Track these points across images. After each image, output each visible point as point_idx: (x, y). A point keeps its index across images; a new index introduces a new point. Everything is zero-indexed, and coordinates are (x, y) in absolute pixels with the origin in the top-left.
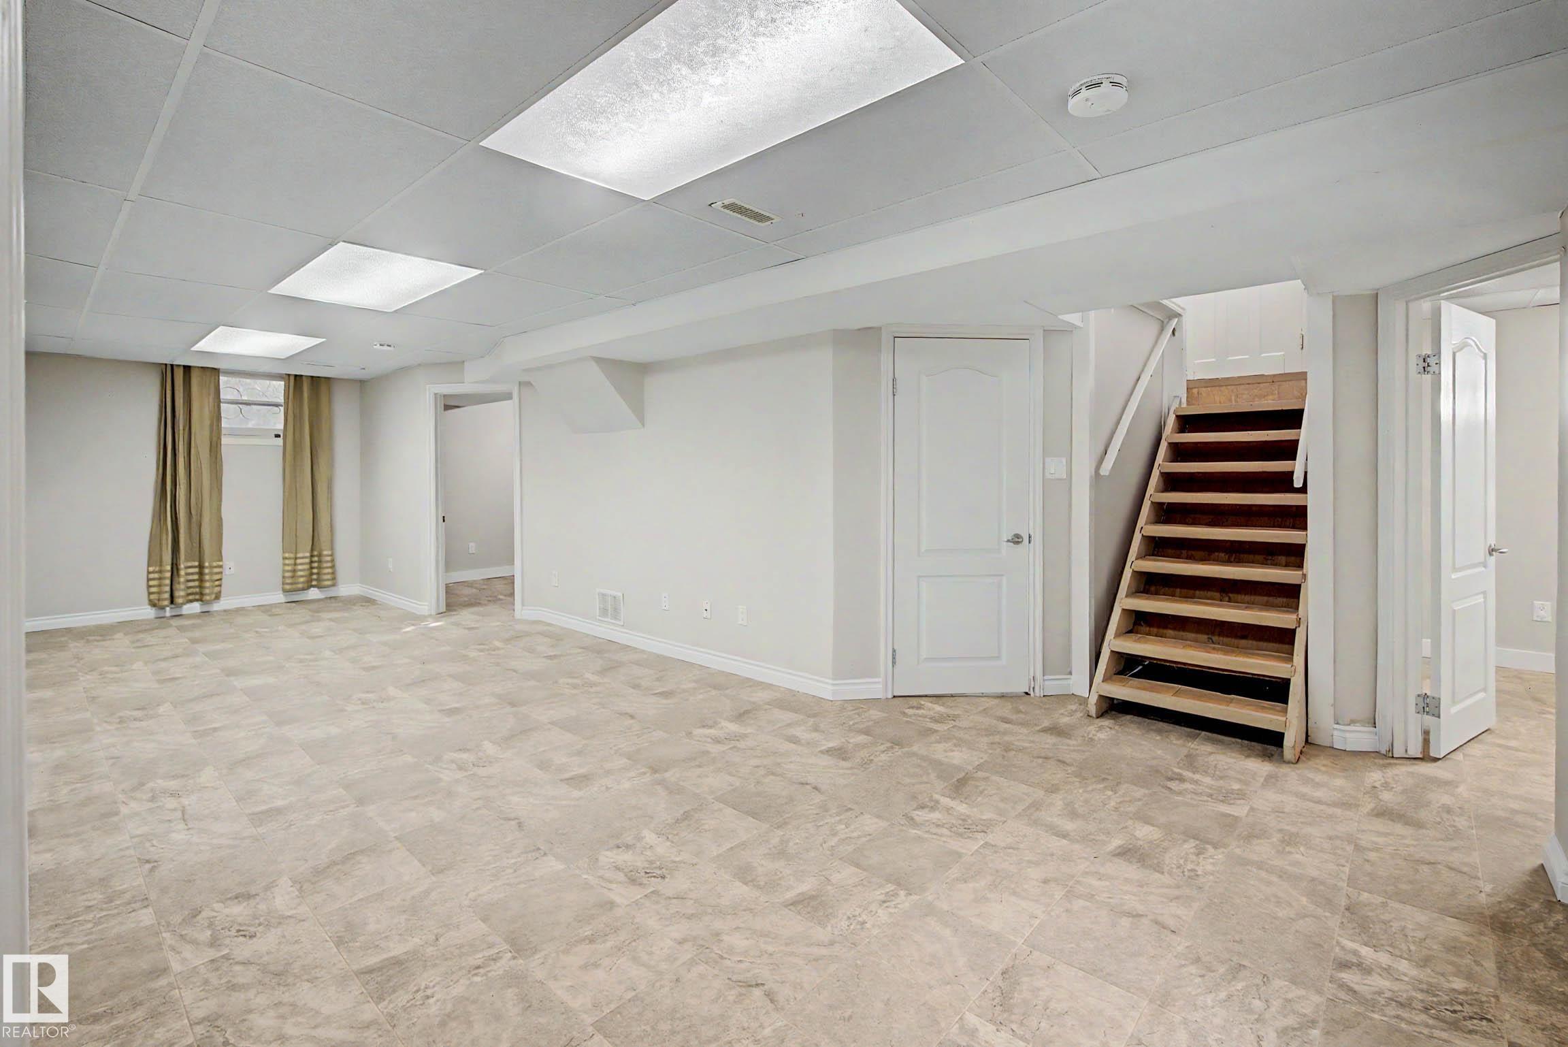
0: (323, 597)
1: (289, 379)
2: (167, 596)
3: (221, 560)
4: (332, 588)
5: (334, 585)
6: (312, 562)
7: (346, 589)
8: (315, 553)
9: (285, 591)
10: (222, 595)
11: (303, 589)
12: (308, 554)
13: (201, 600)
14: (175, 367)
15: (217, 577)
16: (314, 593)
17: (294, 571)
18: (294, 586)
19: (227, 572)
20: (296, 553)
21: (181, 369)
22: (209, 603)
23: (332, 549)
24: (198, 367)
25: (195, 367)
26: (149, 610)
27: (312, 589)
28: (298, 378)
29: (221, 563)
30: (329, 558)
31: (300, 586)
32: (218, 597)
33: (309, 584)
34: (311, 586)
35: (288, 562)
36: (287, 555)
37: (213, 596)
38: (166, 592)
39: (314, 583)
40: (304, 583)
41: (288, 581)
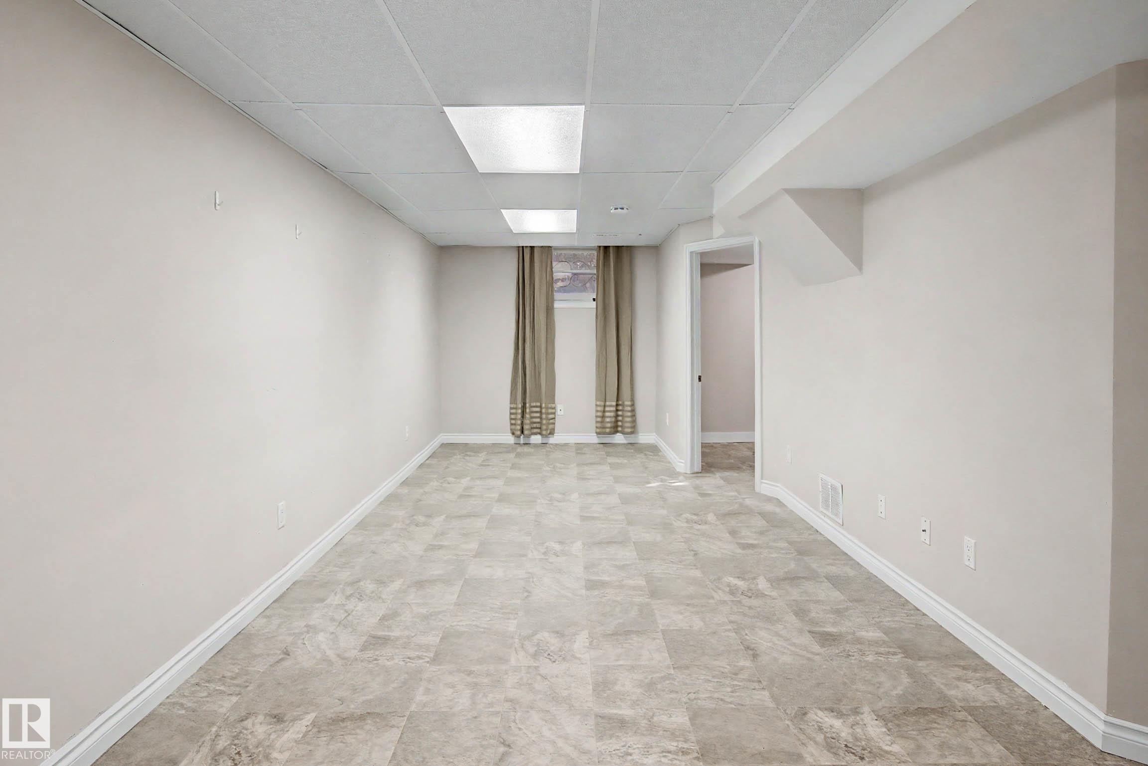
0: (625, 442)
1: (600, 250)
2: (519, 427)
3: (554, 403)
4: (633, 435)
5: (632, 433)
6: (617, 410)
7: (645, 437)
8: (620, 402)
9: (598, 433)
10: (556, 431)
11: (610, 433)
12: (614, 404)
13: (540, 434)
14: (524, 248)
15: (551, 416)
16: (619, 438)
17: (603, 417)
18: (604, 430)
19: (558, 412)
20: (605, 402)
21: (529, 249)
22: (546, 436)
23: (633, 400)
24: (539, 247)
25: (537, 247)
26: (511, 437)
27: (618, 434)
28: (606, 248)
29: (553, 406)
30: (629, 409)
31: (608, 430)
32: (552, 433)
33: (615, 430)
34: (617, 432)
35: (599, 409)
36: (598, 403)
37: (549, 432)
38: (519, 425)
39: (620, 429)
40: (611, 428)
41: (599, 425)
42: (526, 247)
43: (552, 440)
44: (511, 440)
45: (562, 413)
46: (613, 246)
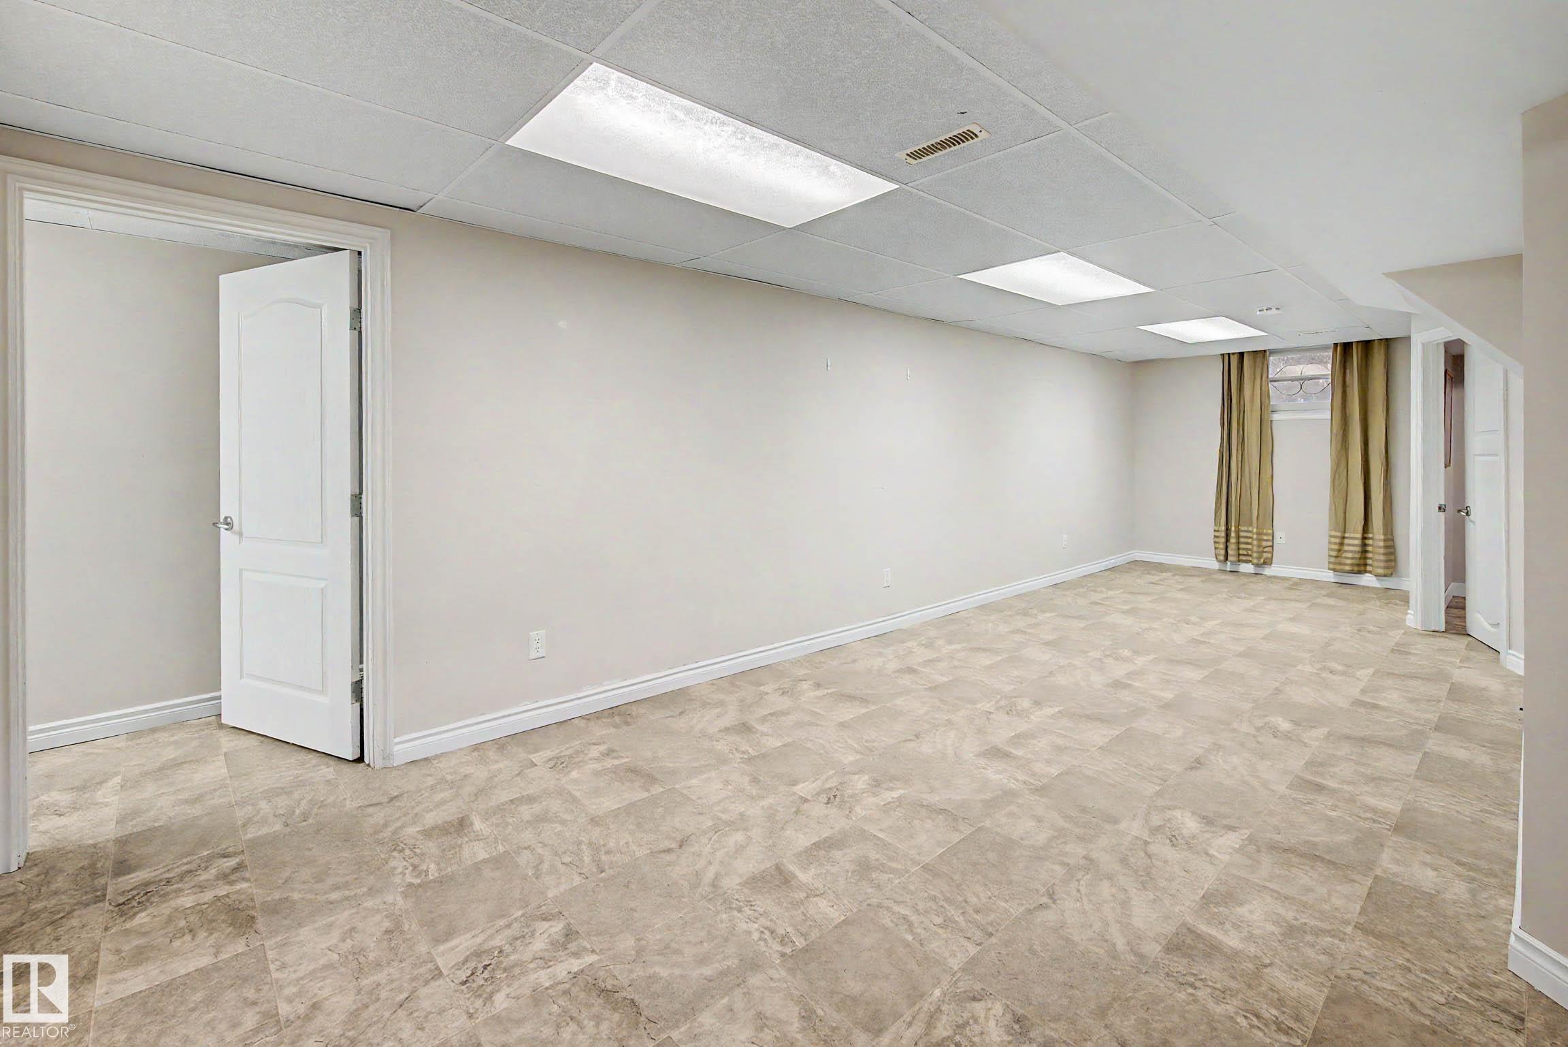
0: (1378, 586)
1: (1338, 347)
2: (1223, 552)
3: (1272, 529)
4: (1391, 578)
5: (1390, 575)
6: (1365, 545)
7: (1407, 583)
8: (1370, 535)
9: (1332, 570)
10: (1274, 561)
11: (1352, 572)
12: (1359, 536)
13: (1251, 562)
14: (1231, 355)
15: (1267, 544)
16: (1368, 580)
17: (1341, 551)
18: (1342, 567)
19: (1278, 540)
20: (1345, 532)
21: (1237, 356)
22: (1260, 565)
24: (1250, 352)
25: (1248, 352)
26: (1213, 562)
27: (1366, 574)
28: (1347, 345)
29: (1270, 532)
30: (1385, 544)
31: (1347, 568)
32: (1268, 562)
33: (1361, 566)
34: (1366, 572)
35: (1333, 540)
36: (1333, 533)
37: (1262, 561)
38: (1222, 549)
39: (1369, 568)
40: (1352, 565)
41: (1333, 560)
42: (1233, 354)
43: (1268, 571)
44: (1215, 565)
45: (1283, 541)
46: (1358, 342)
